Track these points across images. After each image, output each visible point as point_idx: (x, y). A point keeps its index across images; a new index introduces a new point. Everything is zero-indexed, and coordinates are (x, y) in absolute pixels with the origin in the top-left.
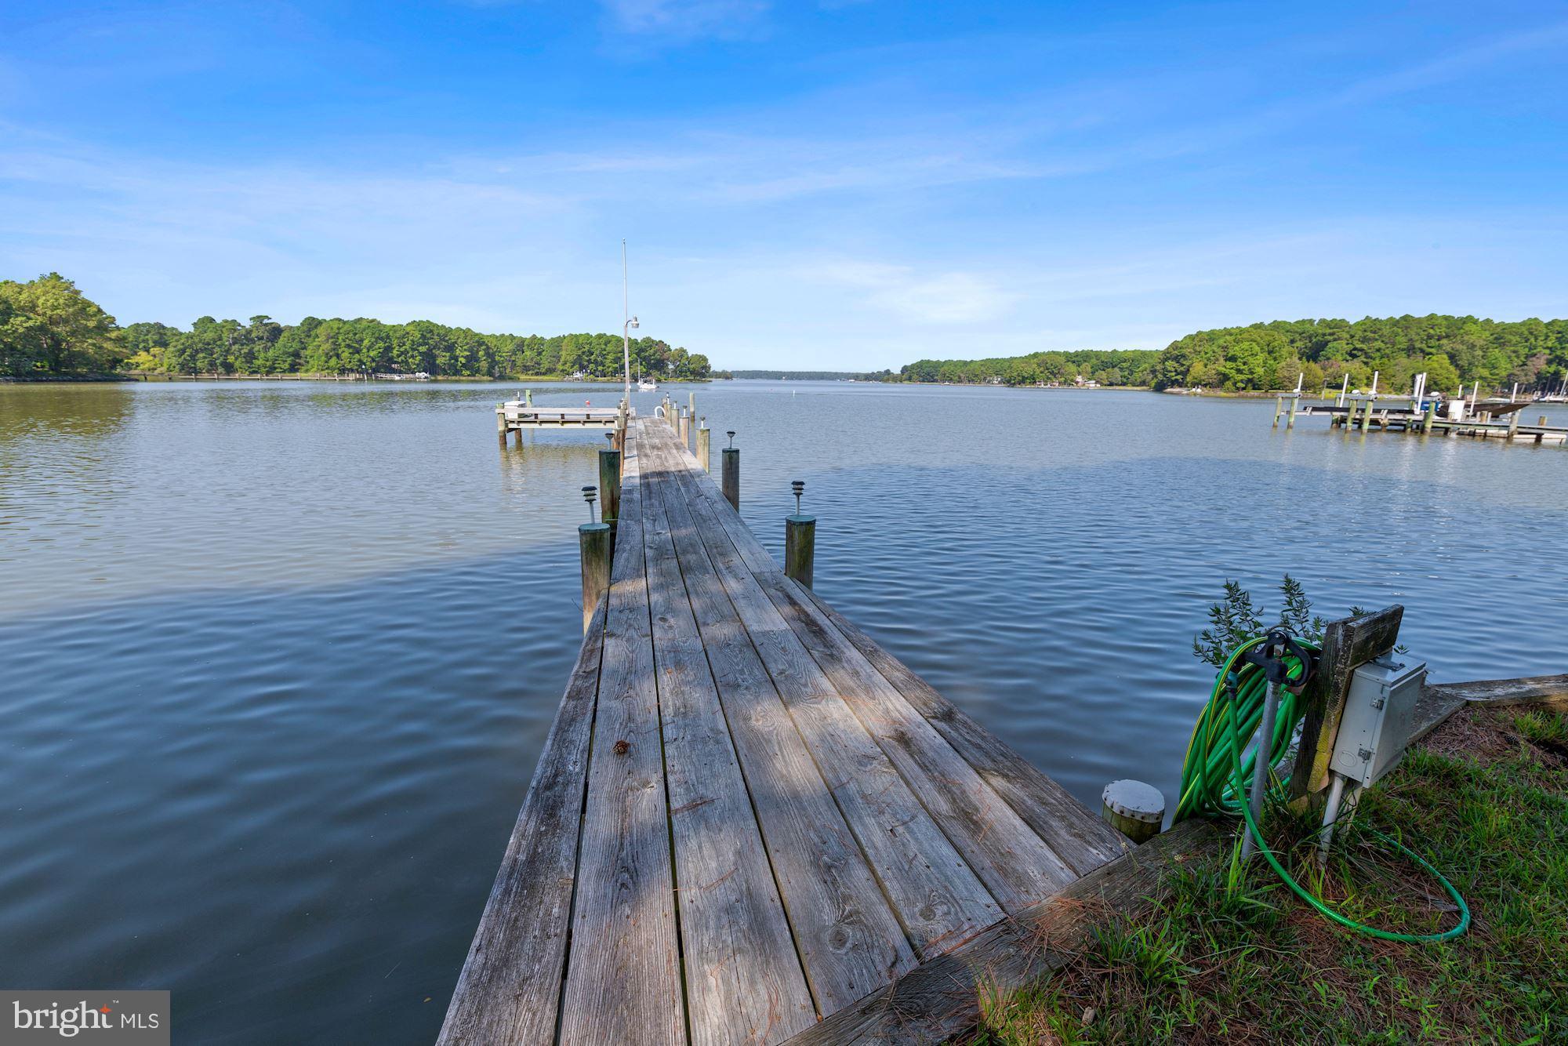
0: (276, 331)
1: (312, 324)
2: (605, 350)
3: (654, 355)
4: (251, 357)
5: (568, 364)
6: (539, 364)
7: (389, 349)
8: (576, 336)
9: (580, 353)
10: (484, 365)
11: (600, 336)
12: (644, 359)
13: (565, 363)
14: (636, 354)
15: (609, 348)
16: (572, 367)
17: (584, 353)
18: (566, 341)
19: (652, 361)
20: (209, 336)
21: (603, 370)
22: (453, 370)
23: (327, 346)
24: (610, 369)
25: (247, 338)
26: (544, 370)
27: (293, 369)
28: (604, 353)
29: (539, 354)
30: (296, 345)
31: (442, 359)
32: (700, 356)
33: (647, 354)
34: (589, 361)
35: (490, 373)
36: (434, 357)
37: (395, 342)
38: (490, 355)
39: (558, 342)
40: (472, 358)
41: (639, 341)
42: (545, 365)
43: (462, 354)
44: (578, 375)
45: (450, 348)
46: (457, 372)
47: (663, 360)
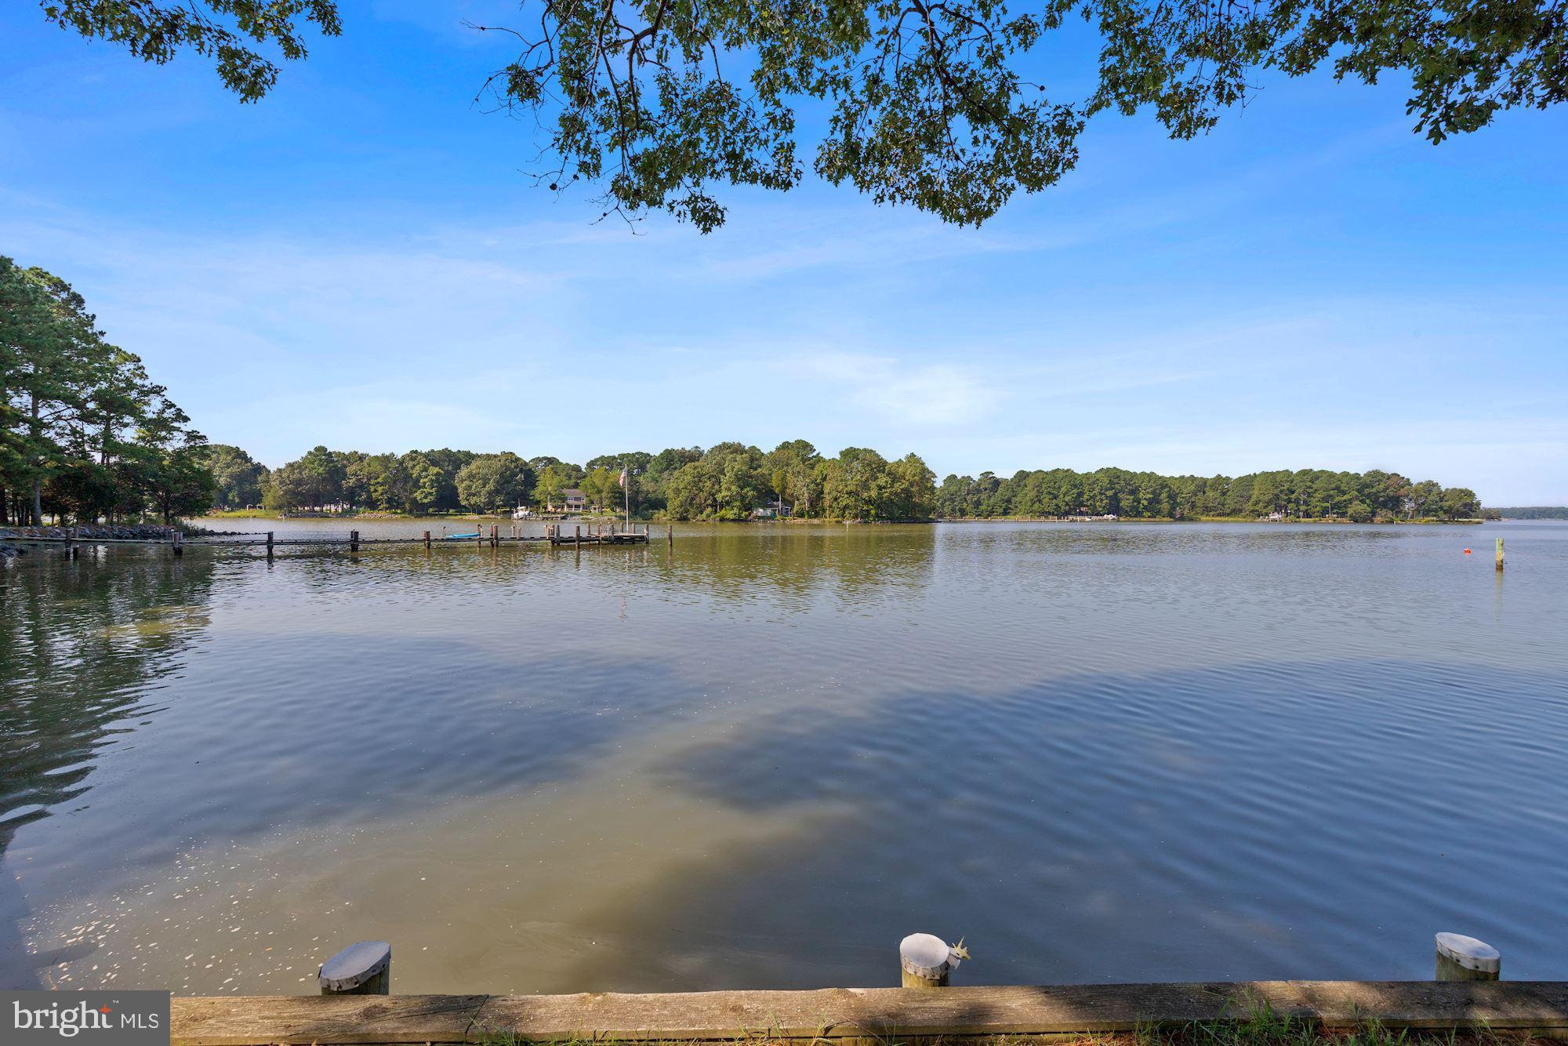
0: (997, 483)
1: (1022, 476)
2: (1310, 487)
3: (1385, 490)
4: (978, 504)
5: (1261, 504)
6: (1223, 505)
7: (1080, 494)
8: (1272, 473)
9: (1277, 491)
10: (1165, 506)
11: (1304, 473)
12: (1368, 496)
13: (1257, 503)
14: (1357, 490)
15: (1317, 485)
16: (1265, 507)
17: (1281, 491)
18: (1258, 479)
19: (1381, 499)
20: (953, 489)
21: (1307, 510)
22: (1135, 513)
23: (1033, 494)
24: (1318, 509)
25: (978, 490)
26: (1228, 511)
27: (1006, 513)
28: (1310, 490)
29: (1224, 494)
30: (1009, 494)
31: (1126, 502)
32: (1462, 491)
33: (1374, 490)
34: (1289, 501)
35: (1171, 515)
36: (1119, 501)
37: (1086, 488)
38: (1172, 497)
39: (1248, 481)
40: (1155, 500)
41: (1362, 475)
42: (1230, 504)
43: (1145, 496)
44: (1276, 516)
45: (1134, 492)
46: (1139, 514)
47: (1399, 497)
